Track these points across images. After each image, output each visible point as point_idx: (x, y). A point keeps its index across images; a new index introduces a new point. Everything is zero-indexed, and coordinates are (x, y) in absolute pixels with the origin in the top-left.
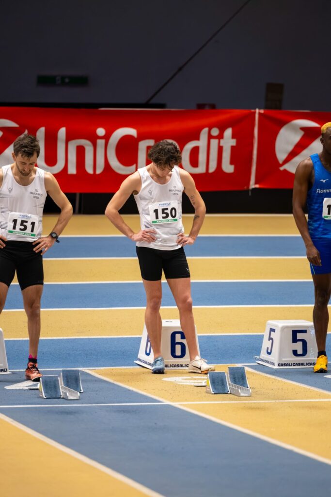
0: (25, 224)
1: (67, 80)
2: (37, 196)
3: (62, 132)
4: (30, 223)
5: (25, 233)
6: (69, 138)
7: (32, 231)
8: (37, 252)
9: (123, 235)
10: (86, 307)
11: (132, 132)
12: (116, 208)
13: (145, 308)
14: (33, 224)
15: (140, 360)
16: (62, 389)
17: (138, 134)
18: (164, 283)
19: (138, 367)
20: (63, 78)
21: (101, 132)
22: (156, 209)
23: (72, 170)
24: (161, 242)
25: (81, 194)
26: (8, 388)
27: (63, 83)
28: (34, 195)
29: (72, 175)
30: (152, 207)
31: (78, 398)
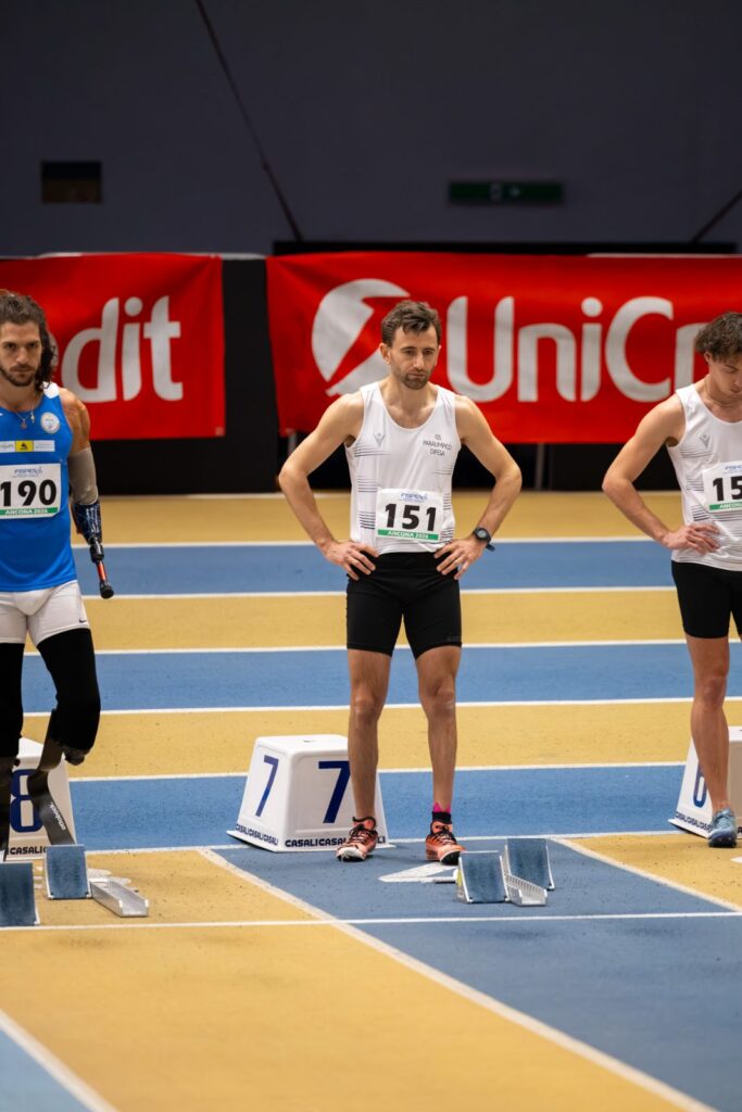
0: (413, 513)
1: (515, 192)
2: (439, 448)
3: (506, 308)
4: (425, 512)
5: (415, 534)
6: (521, 320)
7: (431, 527)
8: (444, 573)
9: (647, 538)
10: (559, 699)
11: (662, 306)
12: (627, 476)
13: (691, 700)
14: (432, 511)
15: (682, 817)
16: (509, 882)
17: (676, 310)
18: (735, 645)
19: (678, 832)
20: (506, 187)
21: (592, 306)
22: (719, 477)
23: (528, 393)
24: (730, 553)
25: (547, 447)
26: (386, 879)
27: (507, 198)
28: (433, 447)
29: (528, 405)
30: (709, 473)
31: (543, 902)
